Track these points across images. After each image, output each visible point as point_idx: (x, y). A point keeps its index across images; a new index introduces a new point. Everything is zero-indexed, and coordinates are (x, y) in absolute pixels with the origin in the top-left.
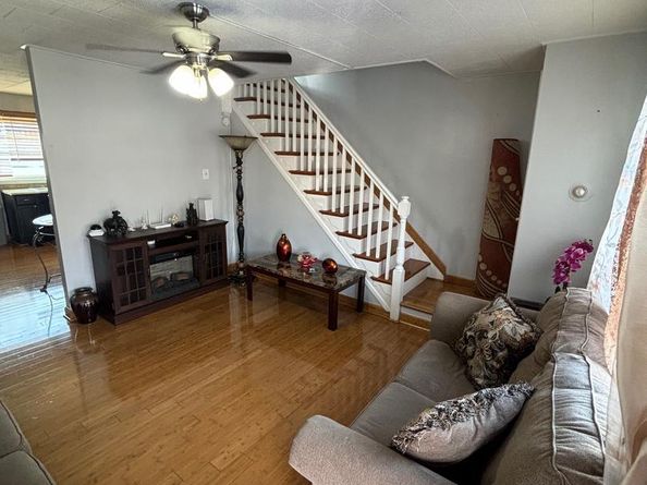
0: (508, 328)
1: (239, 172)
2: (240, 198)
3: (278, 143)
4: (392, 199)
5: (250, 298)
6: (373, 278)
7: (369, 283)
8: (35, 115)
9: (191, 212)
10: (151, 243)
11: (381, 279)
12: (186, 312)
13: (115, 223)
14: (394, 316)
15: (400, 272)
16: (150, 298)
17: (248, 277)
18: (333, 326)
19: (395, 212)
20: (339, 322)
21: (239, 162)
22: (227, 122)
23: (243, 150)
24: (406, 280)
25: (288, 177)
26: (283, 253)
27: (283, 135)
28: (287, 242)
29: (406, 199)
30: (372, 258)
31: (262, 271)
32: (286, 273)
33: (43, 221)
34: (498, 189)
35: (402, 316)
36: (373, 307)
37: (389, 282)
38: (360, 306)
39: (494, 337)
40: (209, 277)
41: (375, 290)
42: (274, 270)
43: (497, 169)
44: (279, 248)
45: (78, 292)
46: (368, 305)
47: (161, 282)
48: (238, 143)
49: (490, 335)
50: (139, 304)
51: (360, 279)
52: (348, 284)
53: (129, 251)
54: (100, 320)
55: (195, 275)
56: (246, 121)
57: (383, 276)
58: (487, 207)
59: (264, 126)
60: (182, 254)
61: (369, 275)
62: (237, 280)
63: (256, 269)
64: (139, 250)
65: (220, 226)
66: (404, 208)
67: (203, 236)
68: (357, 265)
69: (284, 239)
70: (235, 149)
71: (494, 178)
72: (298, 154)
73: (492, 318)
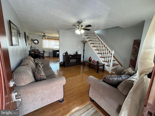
0: (130, 72)
1: (84, 47)
2: (84, 51)
3: (91, 42)
4: (111, 51)
5: (84, 67)
6: (106, 65)
7: (105, 66)
8: (59, 40)
9: (77, 53)
10: (71, 57)
11: (108, 66)
12: (75, 67)
13: (66, 53)
14: (110, 73)
15: (111, 65)
16: (70, 64)
17: (84, 64)
18: (98, 72)
19: (111, 53)
20: (99, 72)
21: (84, 45)
22: (83, 39)
23: (85, 43)
24: (113, 66)
25: (92, 47)
26: (90, 60)
27: (92, 41)
28: (91, 58)
29: (113, 51)
30: (106, 62)
31: (86, 62)
32: (90, 63)
33: (58, 53)
34: (135, 50)
35: (111, 73)
36: (106, 71)
37: (109, 66)
38: (103, 70)
39: (127, 73)
40: (78, 63)
41: (106, 68)
42: (88, 62)
43: (134, 46)
44: (89, 59)
45: (61, 62)
46: (105, 70)
47: (71, 63)
48: (84, 42)
49: (126, 73)
50: (68, 65)
51: (104, 65)
52: (101, 66)
53: (68, 57)
54: (63, 67)
55: (76, 62)
56: (86, 39)
57: (108, 65)
58: (132, 53)
59: (89, 39)
60: (75, 59)
61: (105, 65)
62: (82, 64)
63: (85, 62)
64: (69, 57)
65: (80, 55)
66: (113, 52)
67: (78, 56)
68: (103, 63)
69: (90, 58)
70: (84, 43)
71: (134, 47)
72: (94, 44)
73: (127, 70)
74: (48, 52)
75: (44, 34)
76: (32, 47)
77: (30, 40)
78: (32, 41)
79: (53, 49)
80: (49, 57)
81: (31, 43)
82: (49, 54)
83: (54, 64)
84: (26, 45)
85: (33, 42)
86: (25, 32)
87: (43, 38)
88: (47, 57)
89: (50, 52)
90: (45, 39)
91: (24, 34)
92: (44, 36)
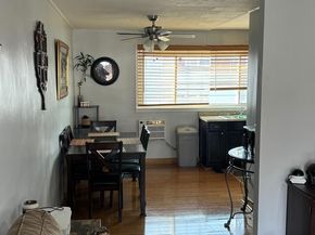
74: (167, 136)
75: (150, 24)
76: (85, 103)
77: (77, 62)
78: (84, 65)
79: (199, 113)
80: (174, 164)
81: (78, 80)
82: (176, 149)
83: (202, 216)
84: (43, 108)
85: (88, 72)
86: (39, 25)
87: (140, 47)
88: (161, 165)
89: (181, 131)
90: (157, 48)
91: (36, 34)
92: (151, 33)
